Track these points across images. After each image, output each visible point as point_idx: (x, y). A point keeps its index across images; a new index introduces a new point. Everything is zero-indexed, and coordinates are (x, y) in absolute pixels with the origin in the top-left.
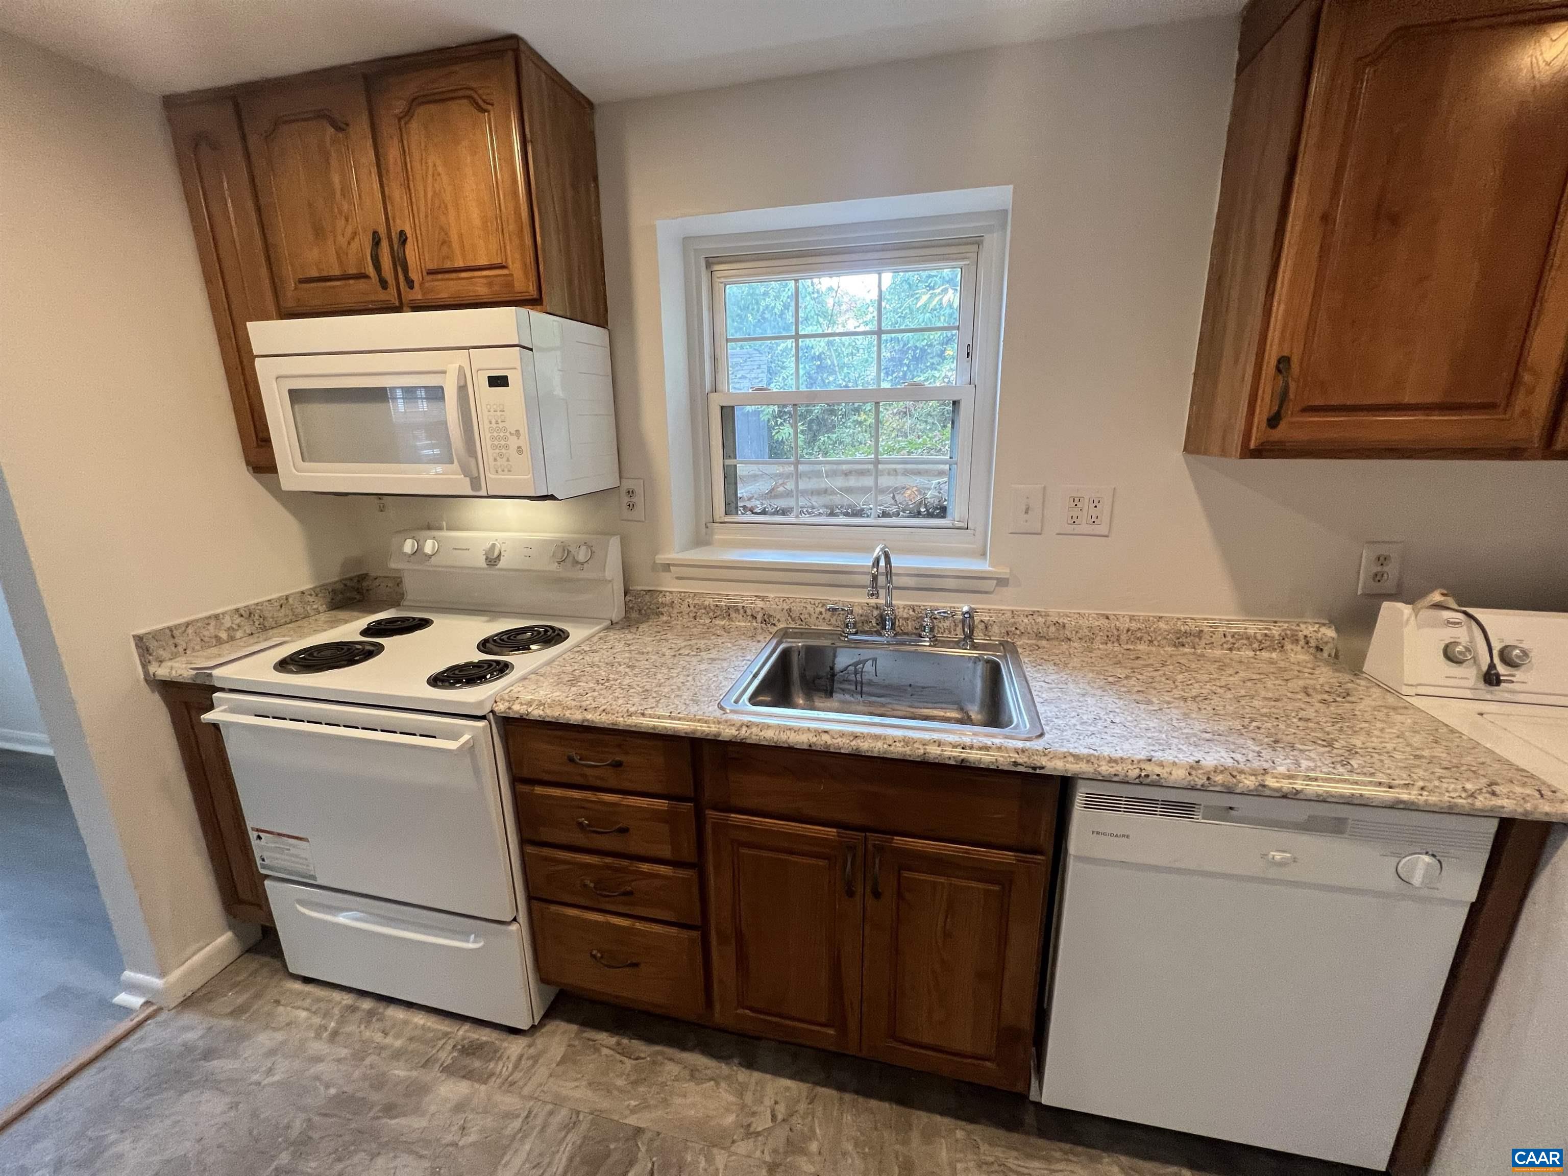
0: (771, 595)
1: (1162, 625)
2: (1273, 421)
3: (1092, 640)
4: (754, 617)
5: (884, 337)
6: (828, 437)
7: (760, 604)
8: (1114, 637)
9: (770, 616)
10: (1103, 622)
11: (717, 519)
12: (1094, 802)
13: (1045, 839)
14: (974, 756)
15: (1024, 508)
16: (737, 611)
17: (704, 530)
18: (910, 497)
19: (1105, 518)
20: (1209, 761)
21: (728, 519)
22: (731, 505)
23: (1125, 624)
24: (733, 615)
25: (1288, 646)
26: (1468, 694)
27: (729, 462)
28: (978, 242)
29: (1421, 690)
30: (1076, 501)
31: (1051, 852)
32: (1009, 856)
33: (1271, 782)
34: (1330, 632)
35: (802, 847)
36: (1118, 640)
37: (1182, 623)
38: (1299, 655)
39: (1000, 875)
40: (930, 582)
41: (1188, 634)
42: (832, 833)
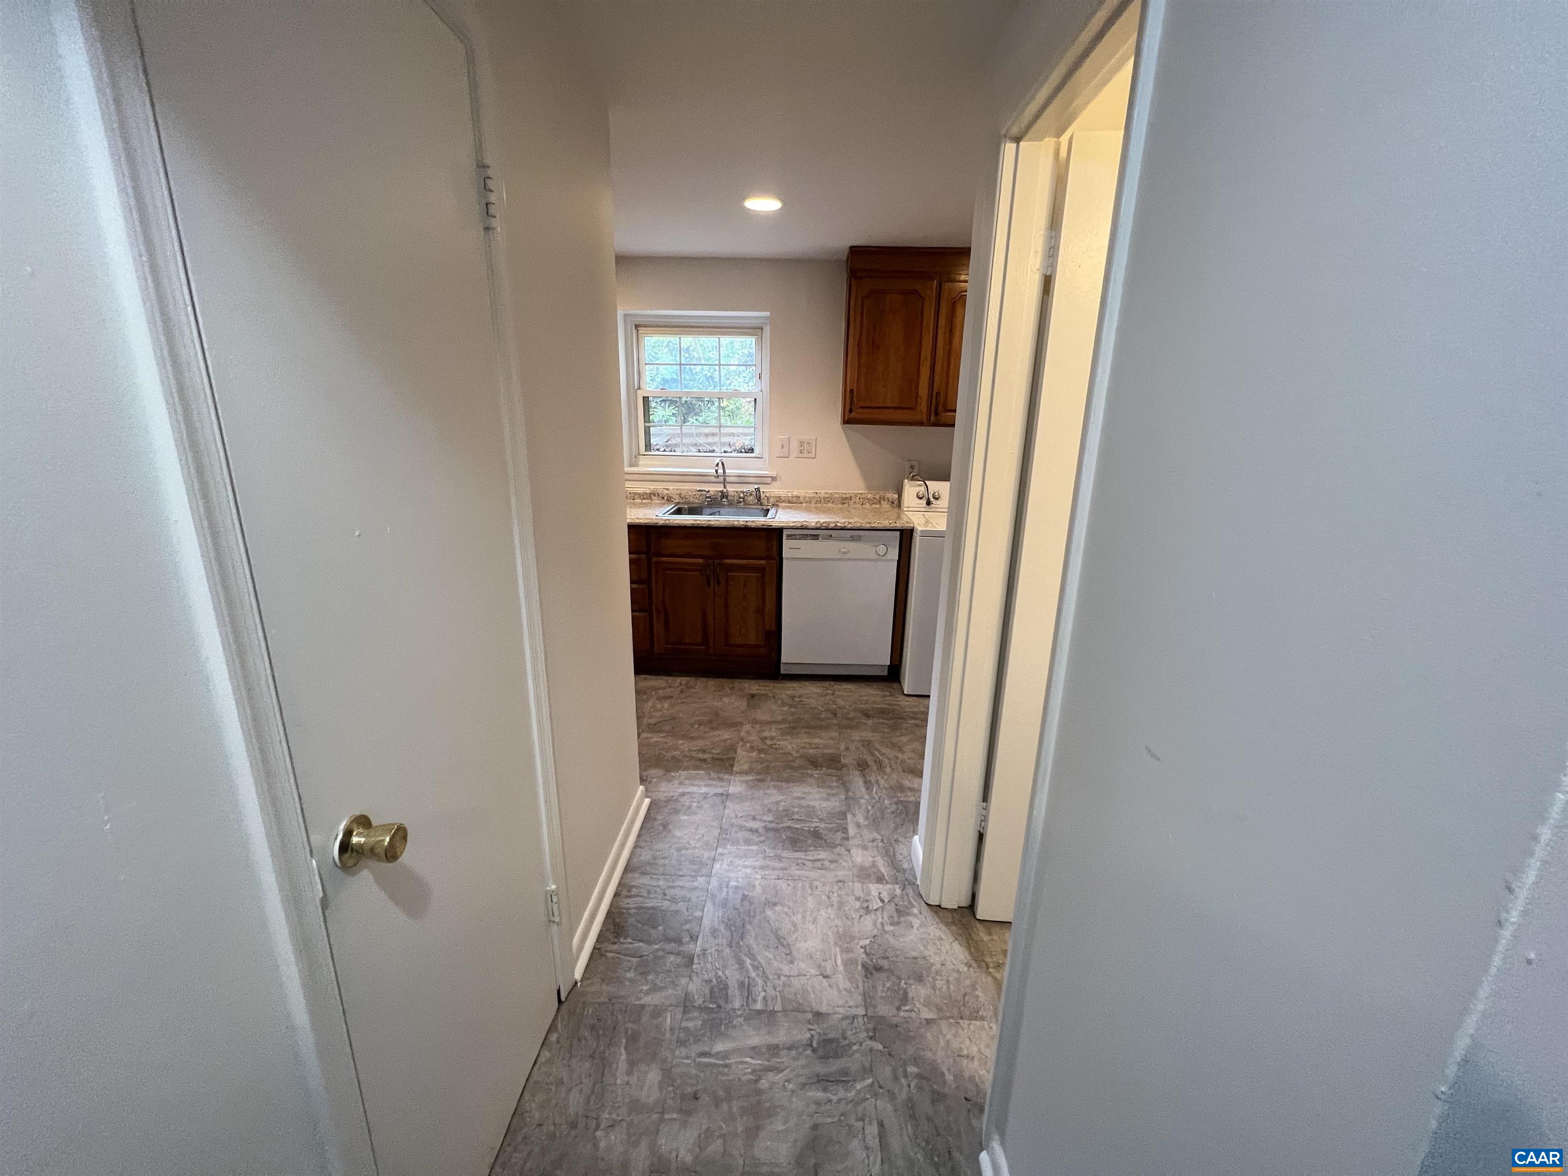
0: (671, 488)
1: (837, 495)
2: (851, 411)
3: (810, 503)
4: (663, 498)
5: (722, 367)
6: (697, 420)
7: (667, 492)
8: (818, 501)
9: (671, 497)
10: (815, 495)
11: (641, 453)
12: (789, 537)
13: (775, 554)
14: (749, 524)
15: (782, 444)
16: (655, 495)
17: (634, 459)
18: (738, 446)
19: (814, 452)
20: (822, 521)
21: (646, 453)
22: (648, 446)
23: (823, 495)
24: (653, 497)
25: (882, 502)
26: (923, 510)
27: (647, 424)
28: (762, 329)
29: (910, 509)
30: (802, 443)
31: (778, 559)
32: (763, 562)
33: (838, 524)
34: (896, 496)
35: (690, 567)
36: (820, 502)
37: (845, 494)
38: (886, 506)
39: (761, 570)
40: (742, 480)
41: (846, 498)
42: (701, 561)
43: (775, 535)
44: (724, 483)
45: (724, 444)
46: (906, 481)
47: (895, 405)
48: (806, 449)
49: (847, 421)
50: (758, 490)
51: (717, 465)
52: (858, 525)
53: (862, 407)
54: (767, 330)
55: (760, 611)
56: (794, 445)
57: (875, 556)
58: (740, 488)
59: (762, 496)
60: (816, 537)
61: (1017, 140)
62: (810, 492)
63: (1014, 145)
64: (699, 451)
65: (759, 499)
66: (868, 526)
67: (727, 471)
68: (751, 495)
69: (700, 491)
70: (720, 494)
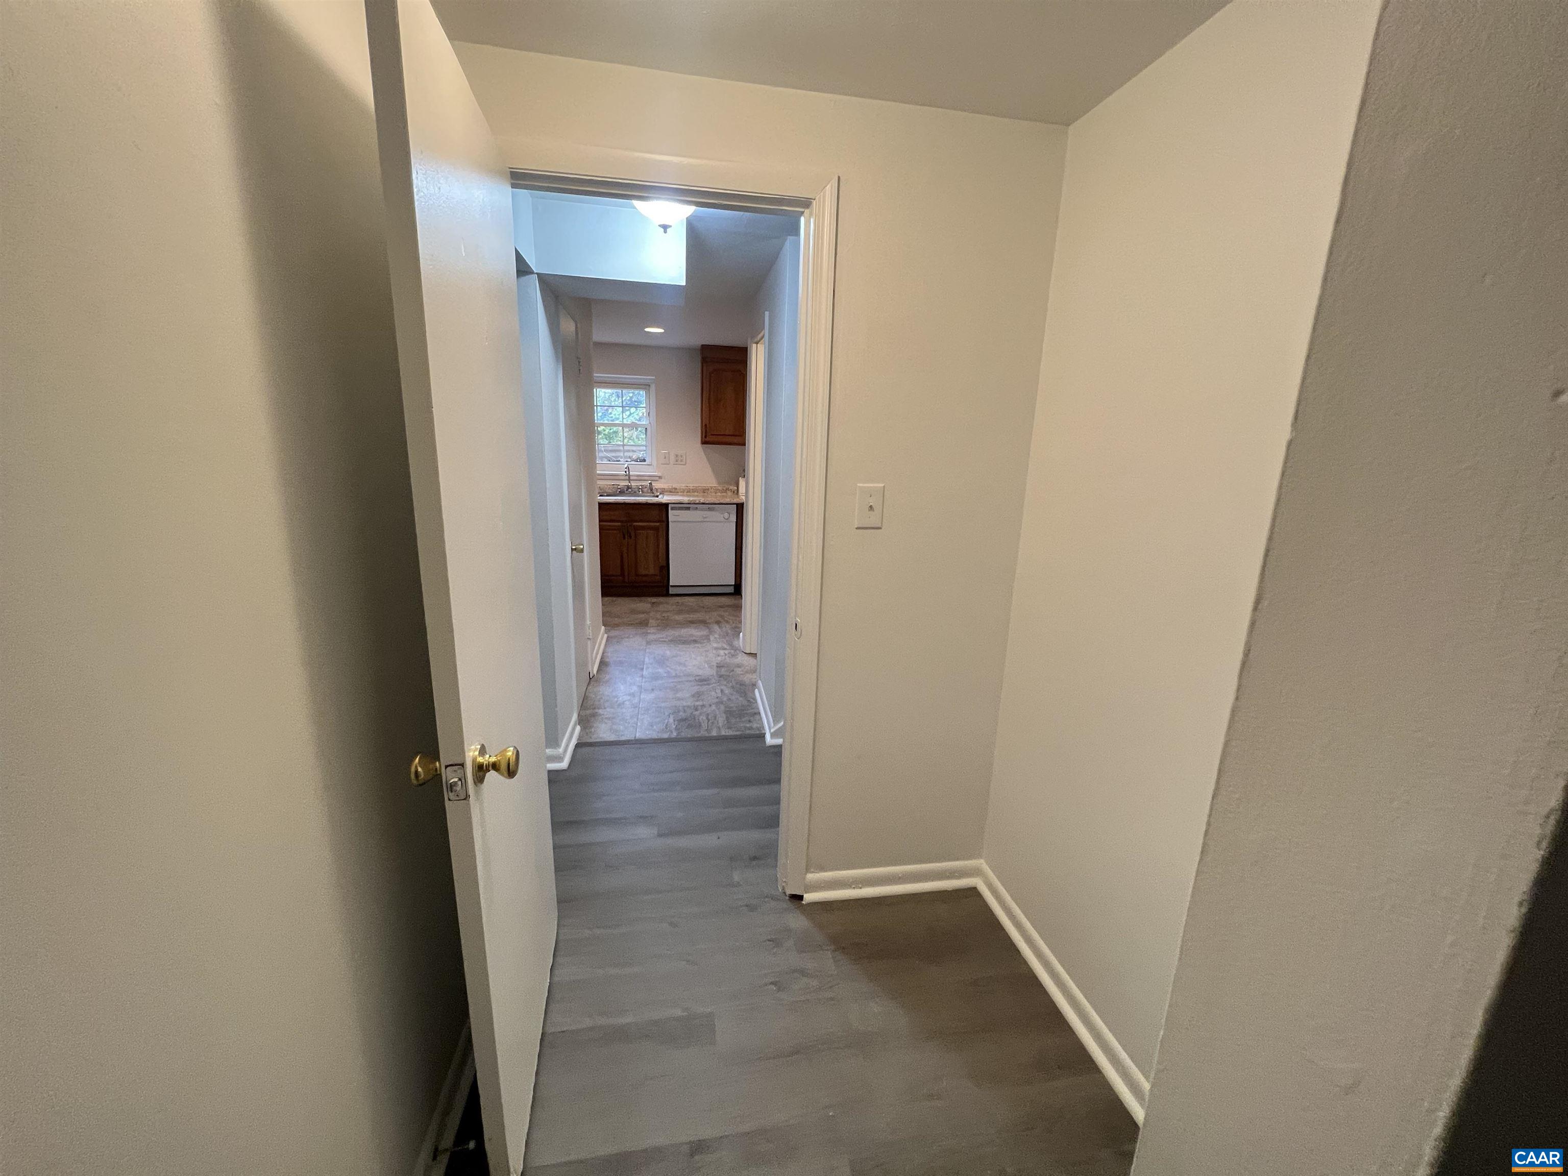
1: (699, 485)
2: (706, 437)
3: (684, 492)
10: (686, 488)
12: (672, 509)
13: (664, 519)
14: (649, 501)
15: (664, 457)
18: (636, 458)
19: (684, 460)
20: (691, 499)
23: (691, 488)
25: (727, 490)
28: (650, 386)
30: (677, 456)
31: (666, 522)
32: (658, 524)
33: (701, 501)
34: (736, 488)
35: (613, 528)
36: (689, 491)
37: (705, 487)
38: (729, 493)
39: (656, 529)
40: (640, 478)
41: (706, 490)
42: (619, 524)
43: (665, 507)
44: (629, 480)
45: (626, 457)
46: (740, 478)
47: (731, 433)
48: (679, 459)
49: (704, 442)
50: (650, 484)
51: (626, 468)
52: (712, 501)
53: (712, 435)
54: (653, 387)
55: (656, 554)
56: (672, 458)
57: (723, 519)
58: (639, 483)
59: (654, 488)
60: (688, 509)
61: (757, 343)
62: (683, 486)
63: (756, 345)
64: (610, 461)
65: (652, 490)
66: (718, 502)
67: (631, 473)
68: (646, 487)
69: (613, 485)
70: (626, 487)
